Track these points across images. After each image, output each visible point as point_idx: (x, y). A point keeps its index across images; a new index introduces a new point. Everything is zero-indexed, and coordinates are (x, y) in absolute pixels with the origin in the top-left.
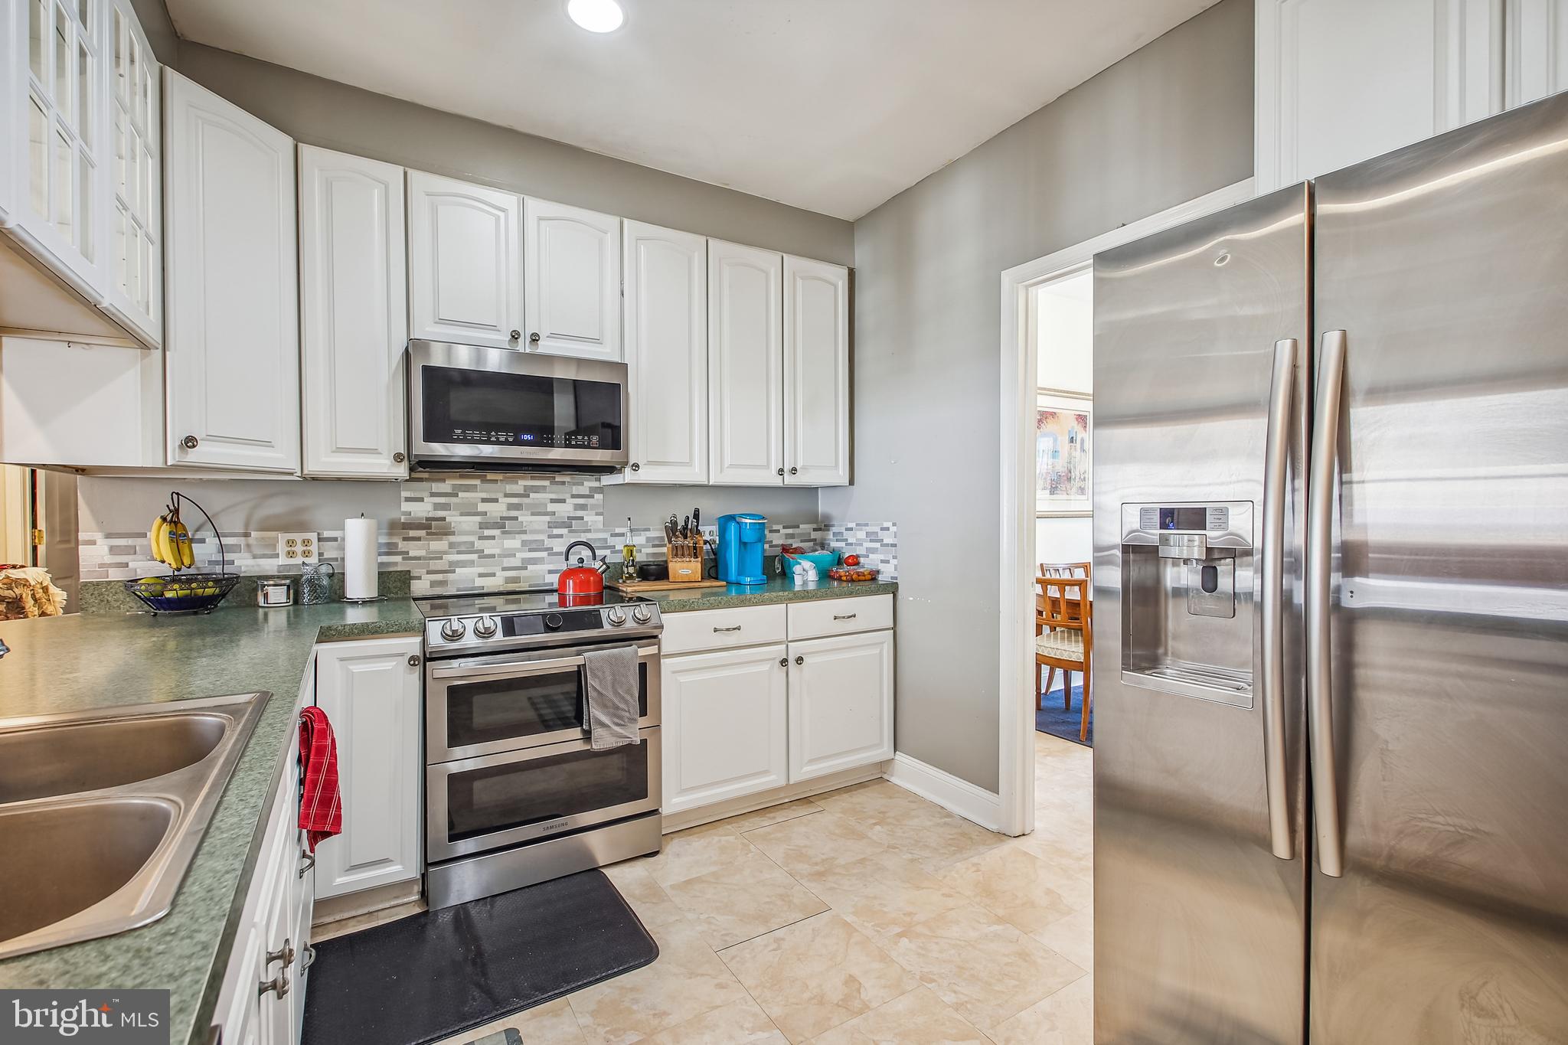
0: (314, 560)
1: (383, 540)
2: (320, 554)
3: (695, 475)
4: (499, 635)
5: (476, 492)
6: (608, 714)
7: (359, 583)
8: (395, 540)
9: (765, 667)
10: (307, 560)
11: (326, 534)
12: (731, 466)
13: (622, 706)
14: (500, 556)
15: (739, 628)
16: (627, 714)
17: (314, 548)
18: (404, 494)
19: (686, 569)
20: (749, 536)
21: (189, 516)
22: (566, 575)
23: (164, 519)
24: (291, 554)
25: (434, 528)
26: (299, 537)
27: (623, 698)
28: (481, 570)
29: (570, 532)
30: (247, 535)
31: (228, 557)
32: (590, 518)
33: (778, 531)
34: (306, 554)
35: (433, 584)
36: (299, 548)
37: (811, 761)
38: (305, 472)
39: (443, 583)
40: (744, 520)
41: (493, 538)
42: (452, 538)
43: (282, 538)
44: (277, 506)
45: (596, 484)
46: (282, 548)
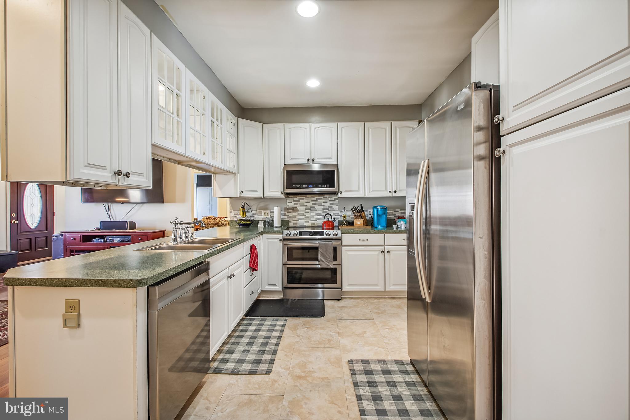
0: (269, 217)
1: (283, 212)
2: (270, 215)
3: (361, 194)
4: (298, 236)
5: (304, 200)
6: (324, 259)
7: (277, 223)
8: (286, 212)
9: (377, 253)
10: (267, 217)
11: (272, 211)
12: (373, 191)
13: (328, 257)
14: (310, 217)
15: (367, 240)
16: (329, 260)
17: (269, 214)
18: (288, 201)
19: (359, 222)
20: (380, 213)
21: (246, 206)
22: (324, 223)
23: (241, 207)
24: (265, 215)
25: (294, 209)
26: (266, 211)
27: (328, 255)
28: (306, 221)
29: (328, 211)
30: (257, 211)
31: (253, 216)
32: (334, 207)
33: (398, 211)
34: (268, 215)
35: (294, 224)
36: (266, 214)
37: (394, 285)
38: (265, 196)
39: (296, 224)
40: (378, 208)
41: (308, 212)
42: (298, 212)
43: (263, 211)
44: (262, 204)
45: (336, 197)
46: (263, 214)
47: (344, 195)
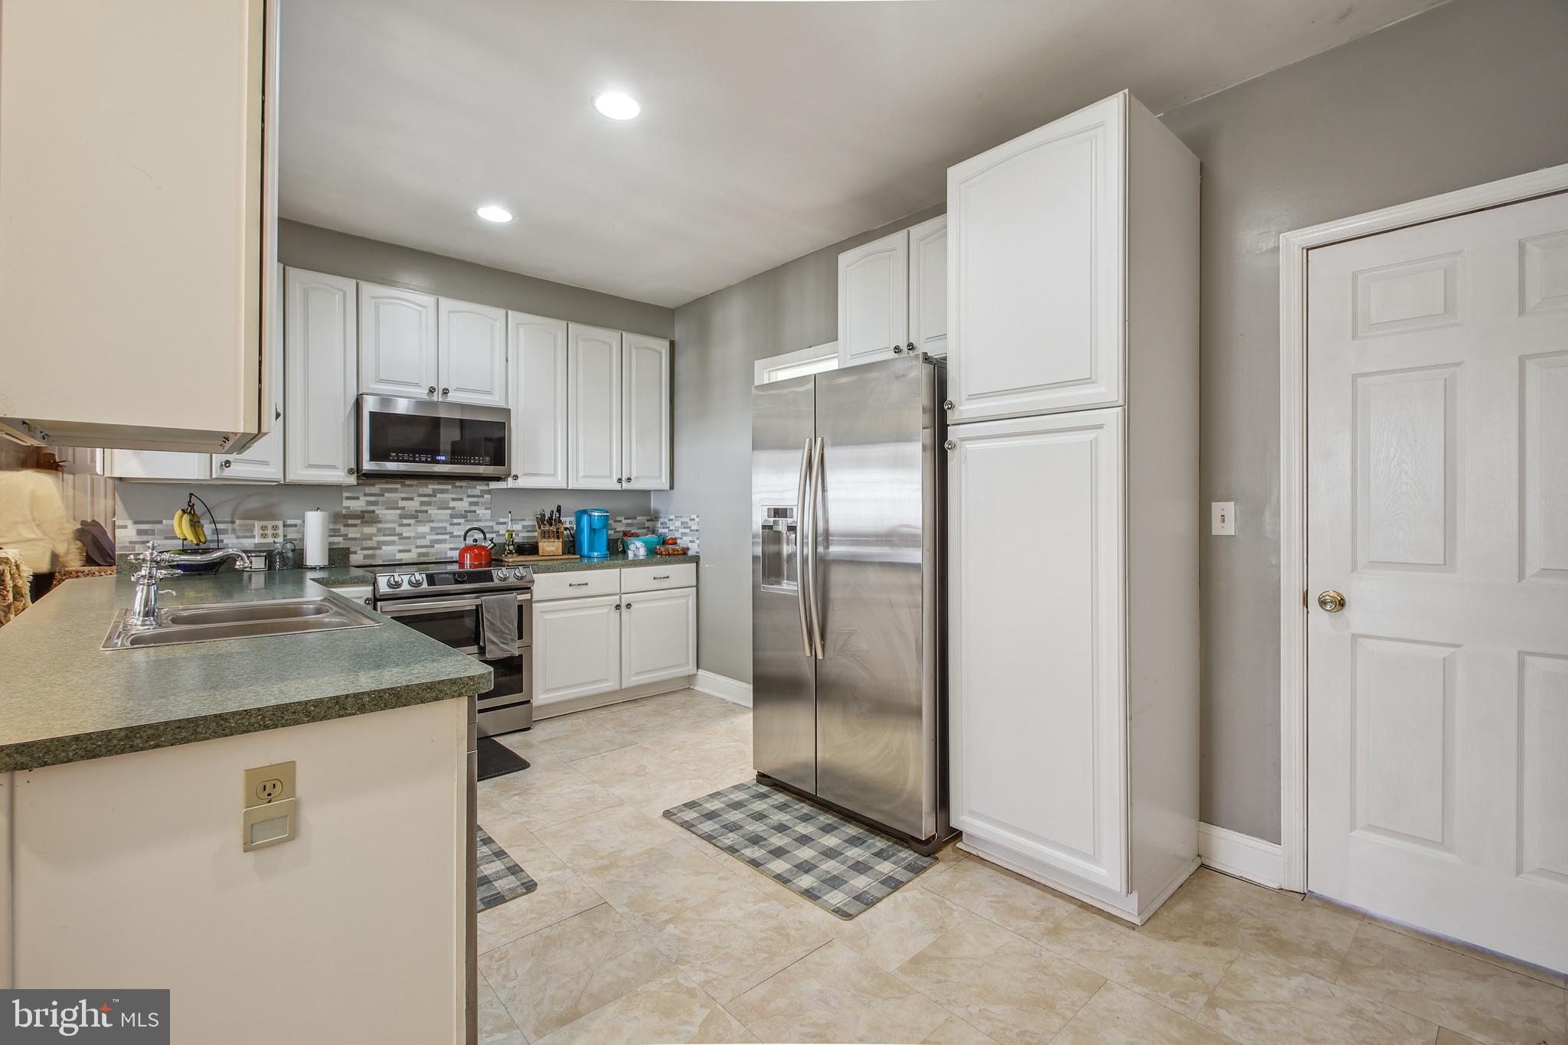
0: (280, 540)
1: (331, 527)
2: (285, 536)
3: (558, 482)
4: (425, 585)
5: (396, 493)
6: (496, 637)
7: (315, 554)
8: (338, 526)
9: (606, 610)
10: (276, 540)
11: (289, 522)
12: (584, 477)
13: (506, 631)
14: (414, 538)
15: (587, 584)
16: (509, 636)
17: (280, 531)
18: (345, 495)
19: (551, 547)
20: (597, 524)
21: (199, 509)
22: (463, 552)
23: (184, 511)
24: (264, 536)
25: (366, 517)
26: (269, 524)
27: (507, 626)
28: (401, 548)
30: (233, 522)
31: (221, 537)
32: (481, 511)
33: (621, 521)
34: (275, 536)
35: (366, 557)
36: (270, 532)
37: (638, 674)
38: (287, 480)
39: (372, 556)
40: (593, 514)
41: (409, 525)
42: (380, 525)
43: (257, 524)
44: (254, 503)
45: (486, 488)
46: (257, 531)
47: (523, 483)
